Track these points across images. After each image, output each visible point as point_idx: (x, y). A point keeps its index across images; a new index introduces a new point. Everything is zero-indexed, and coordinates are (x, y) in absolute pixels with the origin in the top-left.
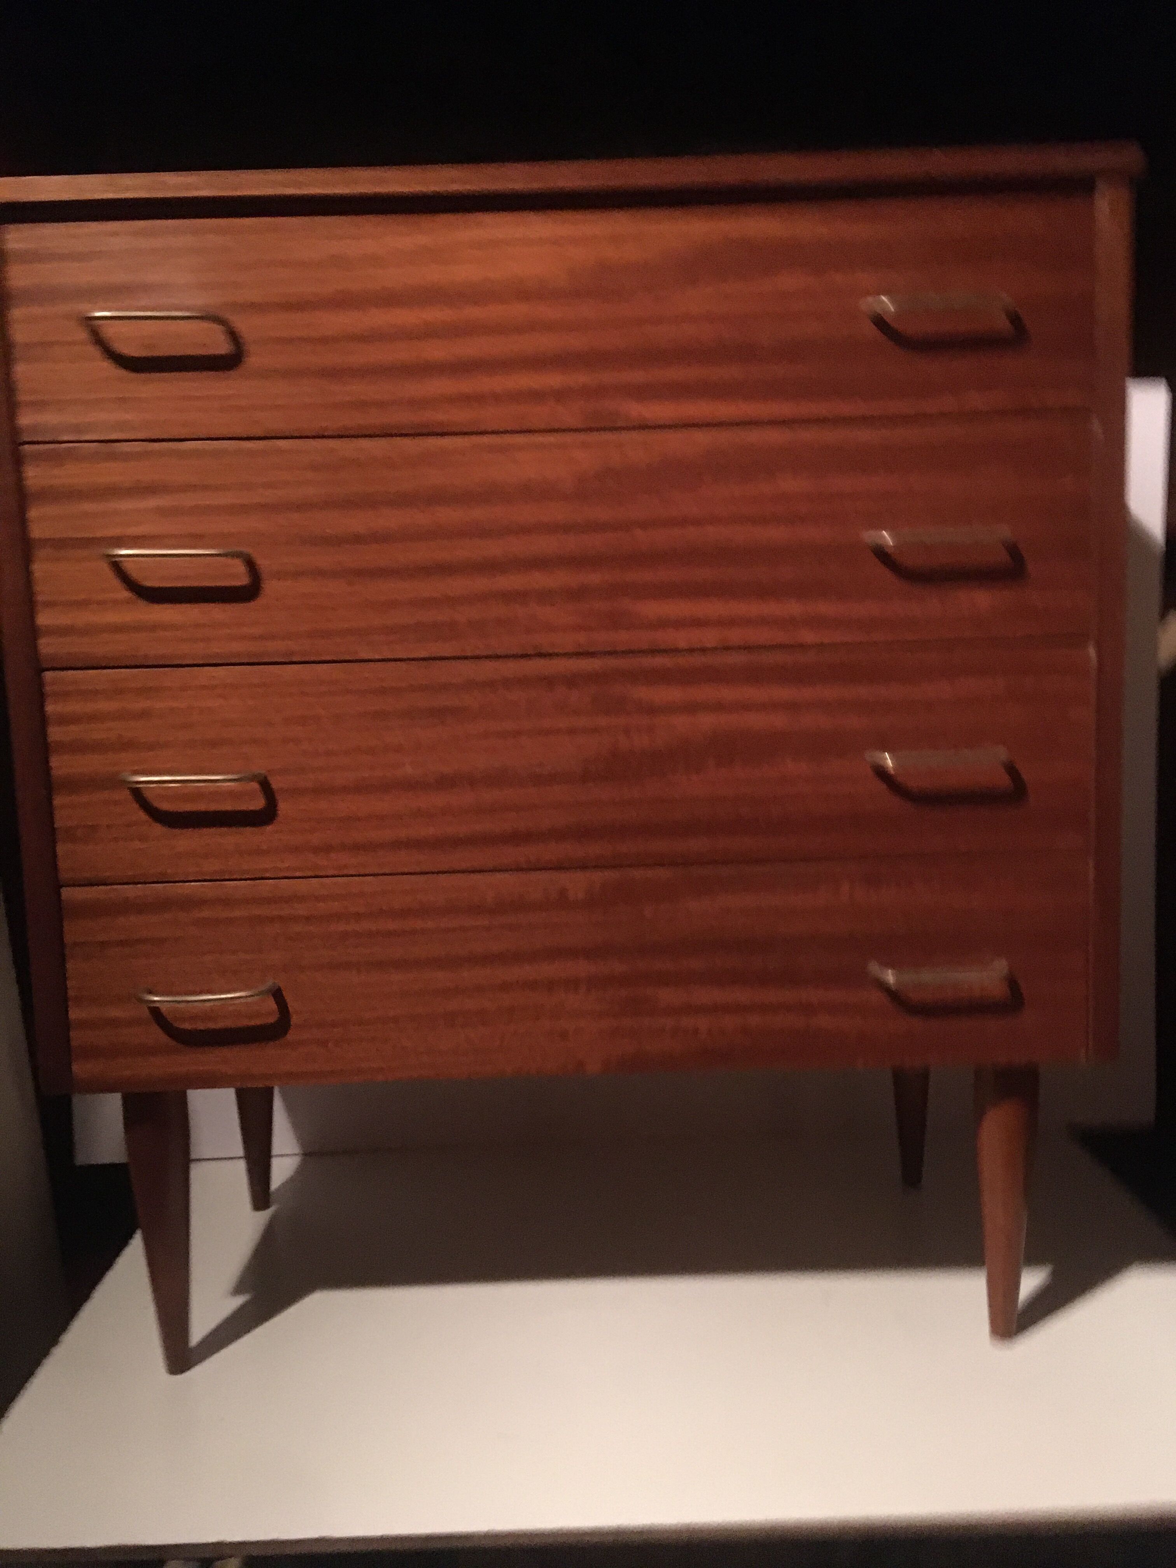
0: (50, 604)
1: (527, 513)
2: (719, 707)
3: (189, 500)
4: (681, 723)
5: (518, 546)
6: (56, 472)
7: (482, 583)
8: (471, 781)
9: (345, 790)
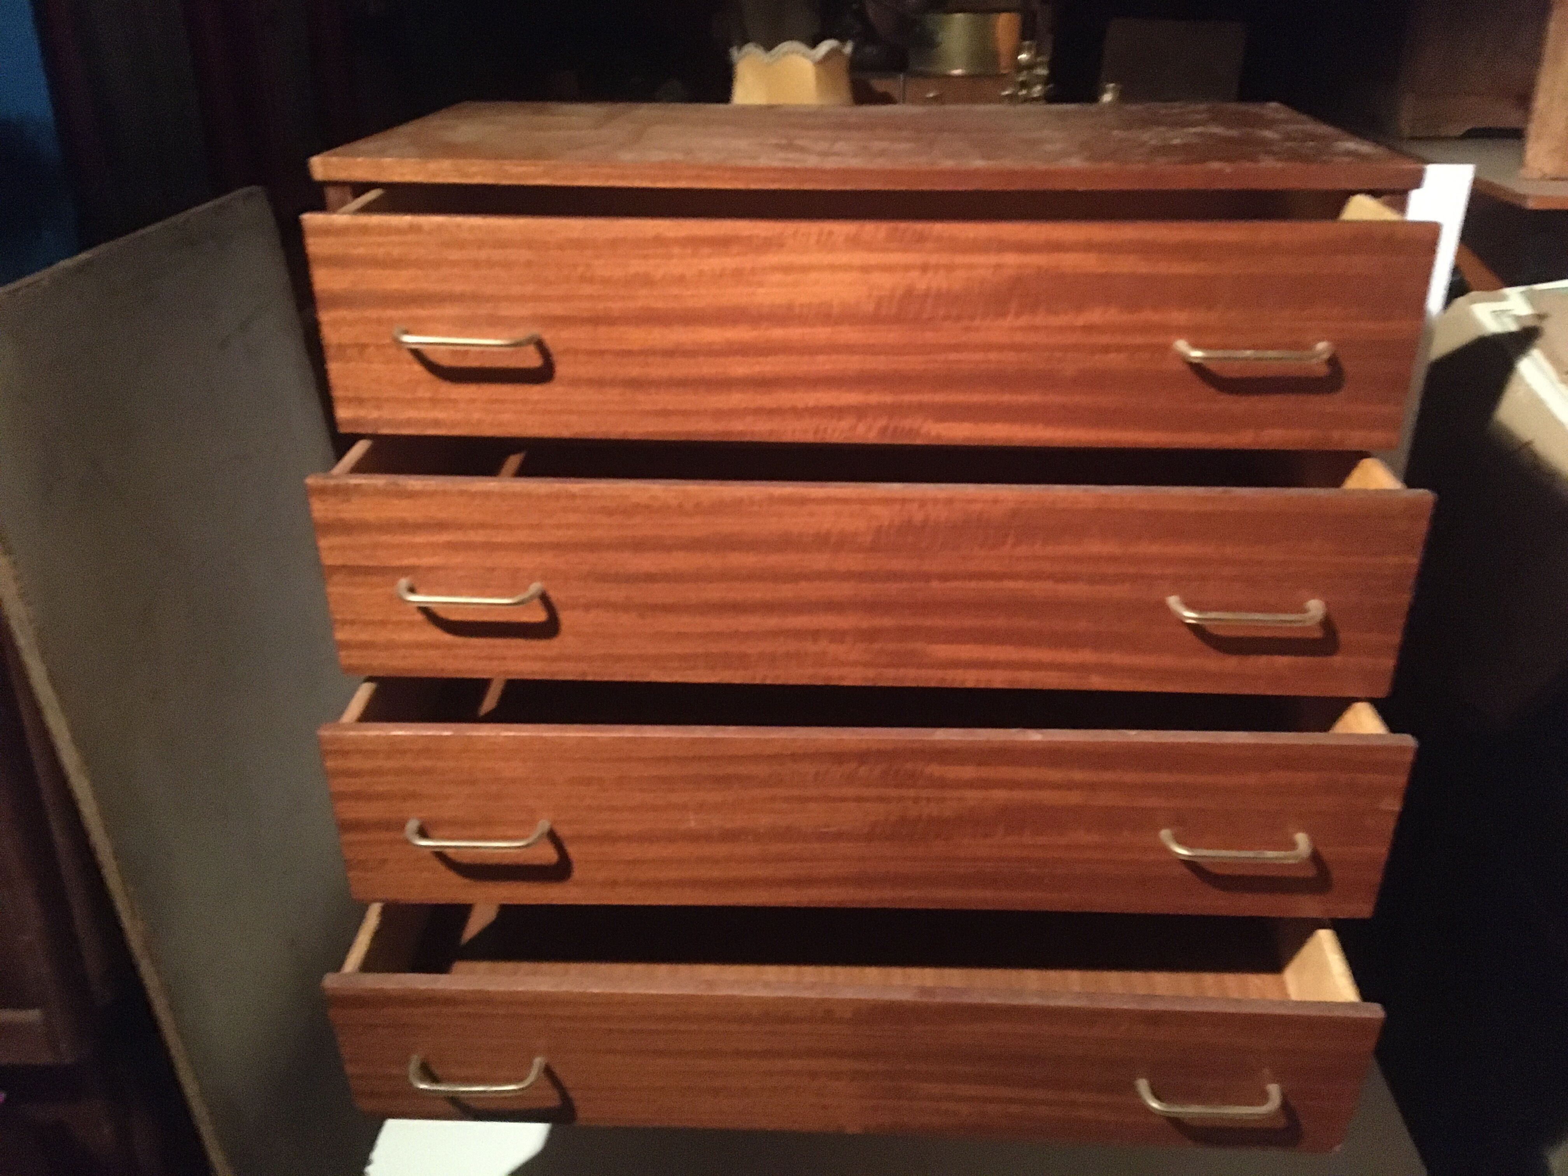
0: (344, 622)
1: (820, 561)
2: (1013, 785)
3: (478, 537)
4: (973, 796)
5: (810, 590)
6: (344, 506)
7: (772, 622)
8: (758, 836)
9: (629, 838)
